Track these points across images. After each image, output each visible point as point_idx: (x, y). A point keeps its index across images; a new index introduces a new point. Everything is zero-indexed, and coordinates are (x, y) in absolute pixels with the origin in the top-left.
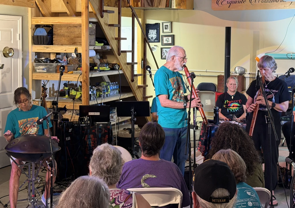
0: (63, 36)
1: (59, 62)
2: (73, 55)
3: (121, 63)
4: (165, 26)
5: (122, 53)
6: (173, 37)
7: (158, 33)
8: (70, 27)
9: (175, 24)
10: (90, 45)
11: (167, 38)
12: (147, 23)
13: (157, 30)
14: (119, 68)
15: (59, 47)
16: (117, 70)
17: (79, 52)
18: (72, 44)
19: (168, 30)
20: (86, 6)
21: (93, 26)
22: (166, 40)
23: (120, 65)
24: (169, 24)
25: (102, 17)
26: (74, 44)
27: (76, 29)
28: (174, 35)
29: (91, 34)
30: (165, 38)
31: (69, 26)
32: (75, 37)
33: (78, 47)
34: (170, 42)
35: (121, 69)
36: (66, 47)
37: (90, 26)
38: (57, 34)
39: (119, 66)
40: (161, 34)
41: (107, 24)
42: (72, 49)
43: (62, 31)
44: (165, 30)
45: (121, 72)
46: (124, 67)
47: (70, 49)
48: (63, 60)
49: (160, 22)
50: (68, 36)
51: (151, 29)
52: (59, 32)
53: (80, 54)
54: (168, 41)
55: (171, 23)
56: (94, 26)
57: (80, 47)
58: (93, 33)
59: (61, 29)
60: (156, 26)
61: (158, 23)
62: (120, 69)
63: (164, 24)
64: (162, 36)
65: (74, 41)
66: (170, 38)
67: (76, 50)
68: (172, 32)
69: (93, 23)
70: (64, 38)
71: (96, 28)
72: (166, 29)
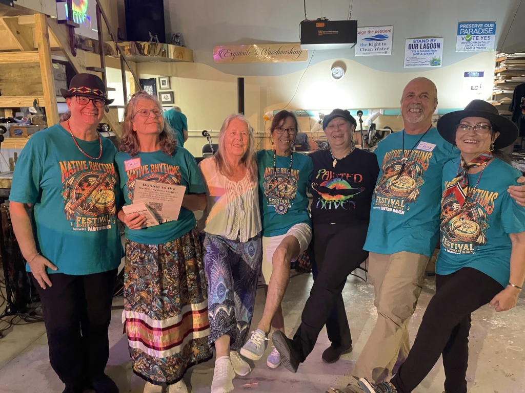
0: (14, 82)
1: (15, 122)
2: (32, 110)
3: (111, 123)
4: (162, 81)
5: (110, 109)
6: (172, 94)
7: (155, 89)
8: (23, 68)
9: (173, 79)
10: (57, 96)
11: (165, 95)
12: (141, 78)
13: (153, 85)
14: (108, 129)
15: (9, 99)
16: (106, 131)
17: (41, 105)
18: (29, 93)
19: (167, 86)
20: (43, 34)
21: (62, 68)
22: (165, 98)
23: (110, 125)
24: (166, 79)
25: (74, 54)
26: (32, 93)
27: (33, 72)
28: (173, 92)
29: (59, 78)
30: (163, 96)
31: (21, 66)
32: (32, 84)
33: (39, 99)
34: (170, 100)
35: (112, 131)
36: (20, 99)
37: (56, 66)
38: (5, 79)
39: (108, 125)
40: (159, 90)
41: (84, 67)
42: (29, 101)
43: (12, 75)
44: (162, 86)
45: (112, 134)
46: (116, 128)
47: (26, 102)
48: (22, 119)
49: (156, 77)
50: (23, 83)
51: (146, 85)
52: (7, 76)
53: (44, 108)
54: (166, 99)
55: (169, 78)
56: (64, 69)
57: (42, 98)
58: (63, 79)
59: (11, 72)
60: (152, 82)
61: (153, 79)
62: (110, 130)
63: (161, 80)
64: (159, 93)
65: (32, 89)
66: (169, 95)
67: (36, 103)
68: (170, 88)
69: (61, 63)
70: (16, 86)
71: (66, 71)
72: (163, 84)
